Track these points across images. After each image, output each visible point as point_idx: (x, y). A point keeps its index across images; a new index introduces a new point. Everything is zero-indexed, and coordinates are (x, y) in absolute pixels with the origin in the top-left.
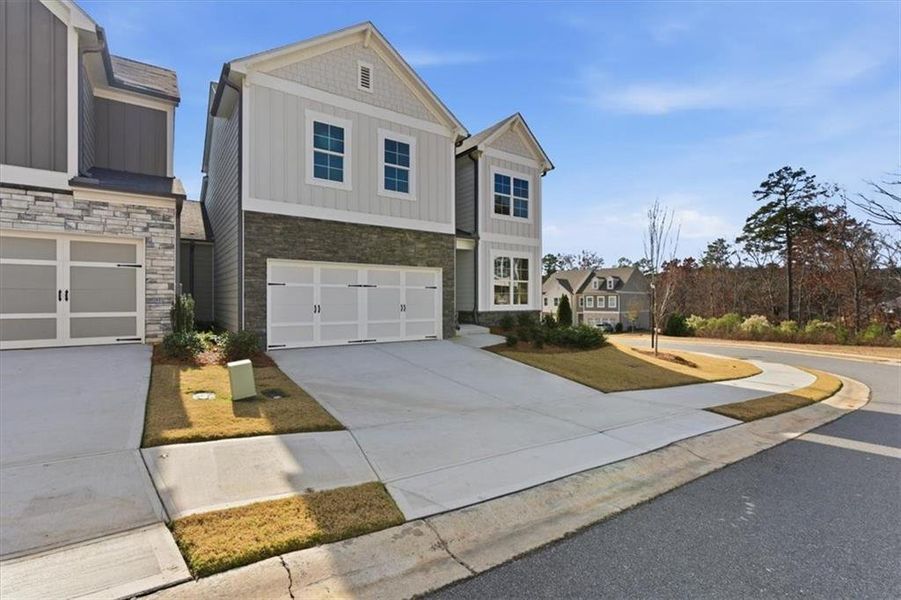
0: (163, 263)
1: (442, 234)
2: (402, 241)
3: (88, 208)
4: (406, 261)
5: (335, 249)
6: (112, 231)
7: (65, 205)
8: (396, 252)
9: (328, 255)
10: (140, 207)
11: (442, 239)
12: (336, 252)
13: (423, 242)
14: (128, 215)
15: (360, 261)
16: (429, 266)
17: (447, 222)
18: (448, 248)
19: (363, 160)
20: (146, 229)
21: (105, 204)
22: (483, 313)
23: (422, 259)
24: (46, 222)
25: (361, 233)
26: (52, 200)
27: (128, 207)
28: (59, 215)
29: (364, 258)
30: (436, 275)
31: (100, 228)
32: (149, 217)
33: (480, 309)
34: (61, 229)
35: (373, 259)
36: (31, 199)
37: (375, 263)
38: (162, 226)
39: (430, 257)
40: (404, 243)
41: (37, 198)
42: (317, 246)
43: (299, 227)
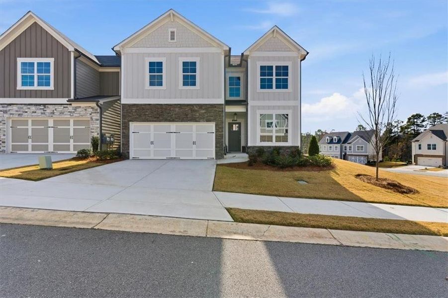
0: (95, 126)
1: (215, 104)
2: (191, 110)
3: (76, 108)
4: (194, 120)
5: (158, 116)
6: (82, 116)
7: (70, 108)
8: (188, 116)
9: (155, 119)
10: (90, 107)
11: (215, 107)
12: (158, 118)
13: (204, 110)
14: (86, 110)
15: (170, 121)
16: (207, 121)
17: (219, 97)
18: (219, 111)
19: (173, 74)
20: (91, 114)
21: (80, 107)
22: (251, 147)
23: (204, 118)
24: (66, 115)
25: (170, 108)
26: (67, 107)
27: (86, 107)
28: (69, 112)
29: (172, 119)
30: (212, 126)
31: (78, 115)
32: (92, 110)
33: (249, 145)
34: (69, 116)
35: (176, 120)
36: (62, 108)
37: (177, 121)
38: (95, 113)
39: (207, 117)
40: (193, 111)
41: (64, 107)
42: (150, 116)
43: (143, 108)
